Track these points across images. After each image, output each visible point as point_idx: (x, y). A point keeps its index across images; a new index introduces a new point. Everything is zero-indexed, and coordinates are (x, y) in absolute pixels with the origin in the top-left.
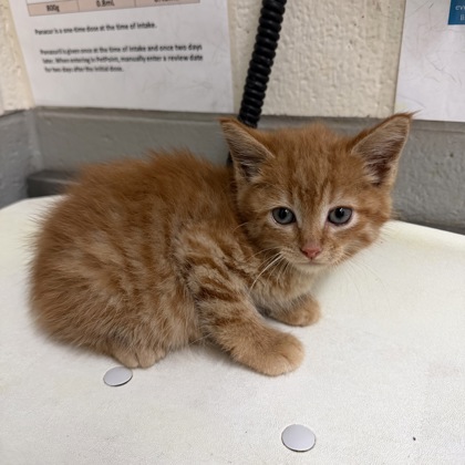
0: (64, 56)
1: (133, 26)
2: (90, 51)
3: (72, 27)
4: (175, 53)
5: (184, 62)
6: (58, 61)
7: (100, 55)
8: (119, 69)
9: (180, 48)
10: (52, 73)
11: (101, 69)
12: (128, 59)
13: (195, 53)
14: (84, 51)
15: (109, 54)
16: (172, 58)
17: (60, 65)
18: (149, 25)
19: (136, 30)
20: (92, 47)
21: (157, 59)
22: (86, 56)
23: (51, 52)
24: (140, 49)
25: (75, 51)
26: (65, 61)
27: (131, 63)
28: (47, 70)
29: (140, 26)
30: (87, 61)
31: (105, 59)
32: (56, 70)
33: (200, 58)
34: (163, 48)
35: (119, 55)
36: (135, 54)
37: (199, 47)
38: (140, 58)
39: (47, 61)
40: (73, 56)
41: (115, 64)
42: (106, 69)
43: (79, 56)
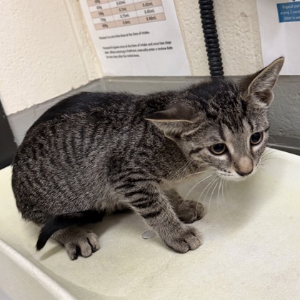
0: (113, 50)
1: (140, 33)
2: (123, 47)
3: (114, 35)
4: (160, 46)
5: (165, 51)
6: (111, 52)
7: (129, 49)
8: (138, 56)
9: (162, 43)
10: (110, 59)
11: (130, 56)
12: (141, 50)
13: (169, 46)
14: (121, 47)
15: (132, 48)
16: (159, 49)
17: (112, 55)
18: (147, 33)
19: (142, 35)
20: (124, 45)
21: (153, 50)
22: (123, 49)
23: (108, 48)
24: (145, 45)
25: (118, 47)
26: (114, 52)
27: (142, 52)
28: (107, 57)
29: (143, 33)
30: (123, 52)
31: (131, 51)
32: (111, 57)
33: (171, 48)
34: (155, 44)
35: (137, 48)
36: (143, 48)
37: (170, 43)
38: (146, 50)
39: (107, 53)
40: (117, 50)
41: (136, 53)
42: (132, 56)
43: (120, 49)
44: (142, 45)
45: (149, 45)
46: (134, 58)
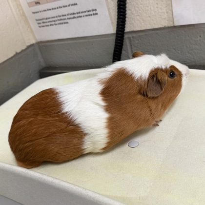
0: (45, 21)
1: (69, 6)
3: (46, 9)
5: (91, 17)
7: (59, 18)
8: (67, 23)
9: (88, 11)
11: (60, 24)
12: (70, 18)
13: (94, 12)
14: (52, 18)
16: (86, 16)
17: (45, 24)
18: (75, 4)
20: (55, 16)
21: (81, 17)
23: (40, 20)
24: (74, 14)
25: (49, 18)
28: (40, 27)
29: (72, 5)
30: (54, 21)
31: (61, 20)
32: (43, 26)
33: (97, 14)
34: (82, 12)
35: (66, 17)
36: (72, 16)
38: (74, 18)
39: (39, 23)
41: (65, 21)
44: (71, 14)
45: (77, 13)
46: (64, 25)
